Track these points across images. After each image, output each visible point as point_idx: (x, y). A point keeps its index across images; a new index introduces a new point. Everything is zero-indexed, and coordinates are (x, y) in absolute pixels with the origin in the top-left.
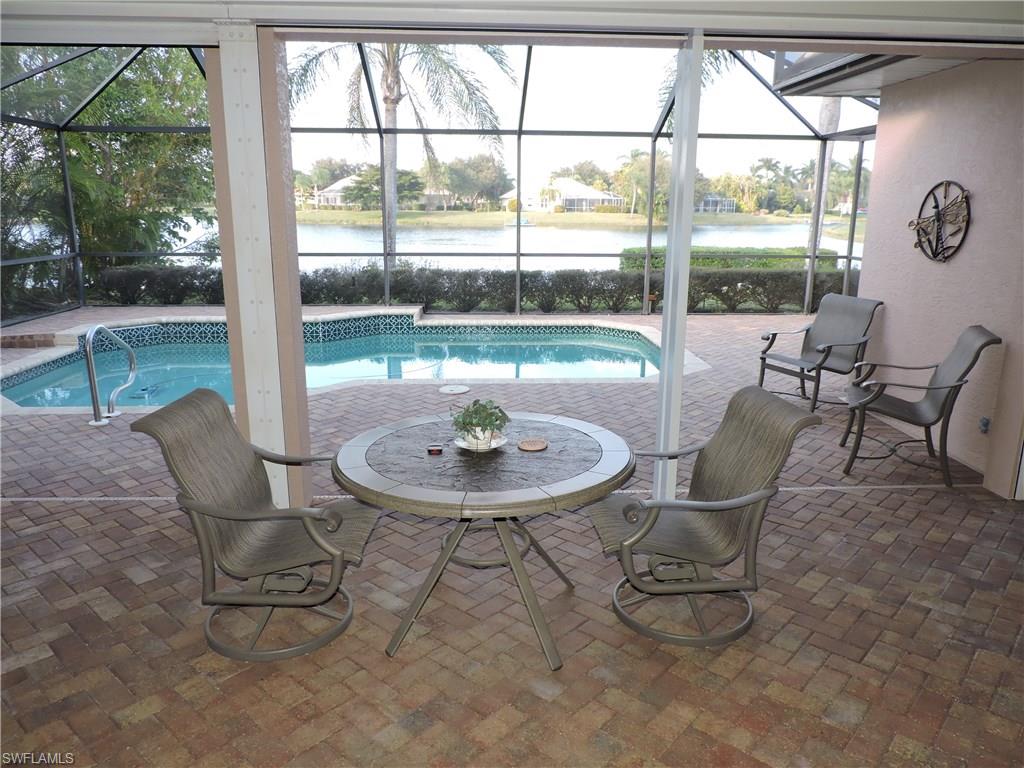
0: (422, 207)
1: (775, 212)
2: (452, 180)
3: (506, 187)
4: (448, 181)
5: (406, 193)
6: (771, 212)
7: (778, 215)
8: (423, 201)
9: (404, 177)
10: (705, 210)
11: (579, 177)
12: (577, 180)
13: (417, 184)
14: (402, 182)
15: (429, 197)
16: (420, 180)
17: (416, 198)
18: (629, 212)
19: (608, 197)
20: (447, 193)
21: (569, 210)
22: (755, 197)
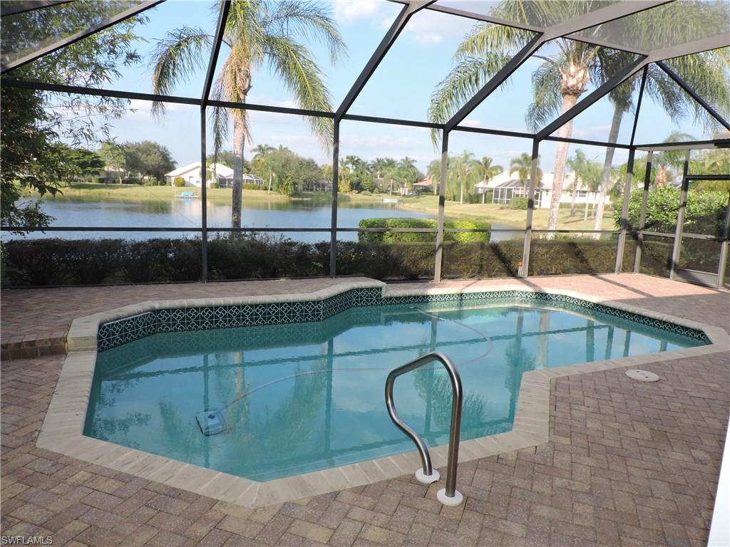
0: (101, 181)
1: (363, 192)
2: (127, 160)
3: (170, 166)
4: (124, 161)
5: (89, 168)
6: (359, 192)
7: (364, 194)
8: (103, 176)
9: (87, 156)
10: (316, 190)
11: (225, 162)
12: (224, 164)
13: (99, 162)
14: (85, 160)
15: (108, 173)
16: (101, 159)
17: (97, 173)
18: (266, 189)
19: (251, 178)
20: (122, 170)
21: (222, 187)
22: (349, 182)
